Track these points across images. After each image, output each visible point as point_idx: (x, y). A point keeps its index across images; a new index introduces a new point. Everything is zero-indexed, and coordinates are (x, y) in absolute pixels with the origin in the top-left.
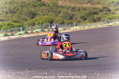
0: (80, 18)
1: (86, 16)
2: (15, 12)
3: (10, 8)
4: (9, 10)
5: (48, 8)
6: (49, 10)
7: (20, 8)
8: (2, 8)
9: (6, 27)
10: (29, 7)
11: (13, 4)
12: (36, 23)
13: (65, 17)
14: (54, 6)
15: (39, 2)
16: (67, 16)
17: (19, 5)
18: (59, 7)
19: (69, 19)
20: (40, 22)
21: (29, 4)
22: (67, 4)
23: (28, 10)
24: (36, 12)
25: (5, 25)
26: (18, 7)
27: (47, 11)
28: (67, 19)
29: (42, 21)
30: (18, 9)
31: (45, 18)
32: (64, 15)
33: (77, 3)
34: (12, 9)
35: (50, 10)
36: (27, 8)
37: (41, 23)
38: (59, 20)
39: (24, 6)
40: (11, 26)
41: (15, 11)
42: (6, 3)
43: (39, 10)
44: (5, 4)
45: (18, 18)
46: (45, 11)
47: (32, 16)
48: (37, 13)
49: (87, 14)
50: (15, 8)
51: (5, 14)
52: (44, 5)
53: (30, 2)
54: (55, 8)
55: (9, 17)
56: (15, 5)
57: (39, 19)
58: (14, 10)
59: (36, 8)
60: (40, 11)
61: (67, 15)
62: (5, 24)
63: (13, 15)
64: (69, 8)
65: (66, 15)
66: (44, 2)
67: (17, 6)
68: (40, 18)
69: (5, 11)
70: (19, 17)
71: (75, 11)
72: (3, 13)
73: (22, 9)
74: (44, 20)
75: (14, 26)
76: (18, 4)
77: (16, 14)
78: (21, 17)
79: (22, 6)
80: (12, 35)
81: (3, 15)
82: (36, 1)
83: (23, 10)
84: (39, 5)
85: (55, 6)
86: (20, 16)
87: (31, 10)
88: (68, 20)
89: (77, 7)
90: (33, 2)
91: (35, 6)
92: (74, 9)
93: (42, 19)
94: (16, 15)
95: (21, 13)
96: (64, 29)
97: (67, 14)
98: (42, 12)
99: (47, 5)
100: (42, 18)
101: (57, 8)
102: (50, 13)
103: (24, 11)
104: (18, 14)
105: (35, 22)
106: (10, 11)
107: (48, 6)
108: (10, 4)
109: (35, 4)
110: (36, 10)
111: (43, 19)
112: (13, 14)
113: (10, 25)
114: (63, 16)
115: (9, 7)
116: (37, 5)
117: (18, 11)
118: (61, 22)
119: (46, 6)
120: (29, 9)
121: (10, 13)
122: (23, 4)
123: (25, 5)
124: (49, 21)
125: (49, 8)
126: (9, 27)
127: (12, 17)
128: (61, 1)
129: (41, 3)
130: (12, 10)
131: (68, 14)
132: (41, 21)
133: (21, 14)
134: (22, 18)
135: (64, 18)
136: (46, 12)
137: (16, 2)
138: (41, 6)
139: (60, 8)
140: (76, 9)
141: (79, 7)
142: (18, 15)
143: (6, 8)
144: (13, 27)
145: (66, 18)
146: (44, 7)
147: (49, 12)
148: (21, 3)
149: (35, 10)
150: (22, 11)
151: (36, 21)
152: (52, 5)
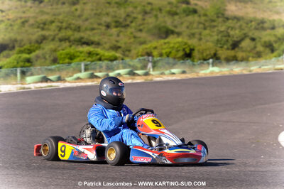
0: (263, 46)
1: (276, 42)
2: (128, 25)
3: (115, 17)
4: (115, 19)
5: (203, 19)
6: (204, 24)
7: (140, 17)
8: (99, 15)
9: (82, 58)
10: (159, 15)
11: (125, 8)
12: (155, 53)
13: (222, 42)
14: (218, 17)
15: (184, 6)
16: (227, 41)
17: (139, 9)
18: (228, 19)
19: (230, 48)
20: (164, 51)
21: (160, 10)
22: (247, 13)
23: (158, 22)
24: (176, 27)
25: (82, 55)
26: (135, 15)
27: (201, 26)
28: (225, 47)
29: (168, 50)
30: (135, 18)
31: (175, 43)
32: (219, 37)
33: (271, 11)
34: (120, 18)
35: (207, 24)
36: (156, 16)
37: (166, 53)
38: (206, 50)
39: (150, 13)
40: (94, 58)
41: (128, 23)
42: (109, 3)
43: (182, 23)
44: (108, 5)
45: (132, 40)
46: (195, 25)
47: (164, 36)
48: (176, 30)
49: (279, 39)
50: (128, 16)
51: (104, 28)
52: (195, 11)
53: (165, 3)
54: (220, 20)
55: (111, 35)
56: (130, 9)
57: (161, 45)
58: (125, 20)
59: (176, 17)
60: (185, 24)
61: (227, 38)
62: (81, 53)
63: (121, 32)
64: (251, 21)
65: (224, 39)
66: (196, 5)
67: (133, 13)
68: (165, 43)
69: (105, 22)
70: (135, 37)
71: (264, 29)
72: (100, 27)
73: (144, 19)
74: (173, 47)
75: (103, 58)
76: (136, 7)
77: (129, 30)
78: (140, 37)
79: (146, 13)
80: (59, 79)
81: (99, 31)
82: (179, 2)
83: (146, 21)
84: (184, 11)
85: (220, 15)
86: (138, 34)
87: (165, 22)
88: (228, 49)
89: (270, 21)
90: (170, 3)
91: (173, 14)
92: (261, 25)
93: (167, 45)
94: (128, 33)
95: (141, 27)
96: (184, 72)
97: (225, 36)
98: (188, 27)
99: (202, 12)
100: (168, 43)
101: (224, 21)
102: (207, 32)
103: (148, 23)
104: (133, 30)
105: (153, 51)
106: (116, 22)
107: (205, 15)
108: (117, 7)
109: (174, 9)
110: (176, 23)
111: (172, 45)
112: (123, 29)
113: (94, 54)
114: (218, 40)
115: (113, 14)
116: (178, 11)
117: (133, 24)
118: (210, 54)
119: (200, 16)
120: (161, 19)
121: (117, 27)
122: (148, 8)
123: (152, 9)
124: (184, 50)
125: (206, 21)
126: (90, 59)
127: (118, 35)
128: (236, 6)
129: (188, 8)
130: (121, 20)
131: (229, 36)
132: (165, 49)
133: (141, 30)
134: (142, 40)
135: (219, 45)
136: (197, 28)
137: (131, 2)
138: (187, 15)
139: (230, 21)
140: (266, 25)
141: (274, 21)
142: (131, 33)
143: (107, 14)
144: (100, 60)
145: (224, 44)
146: (195, 18)
147: (205, 29)
148: (144, 6)
149: (173, 22)
150: (143, 24)
151: (155, 48)
152: (212, 14)
